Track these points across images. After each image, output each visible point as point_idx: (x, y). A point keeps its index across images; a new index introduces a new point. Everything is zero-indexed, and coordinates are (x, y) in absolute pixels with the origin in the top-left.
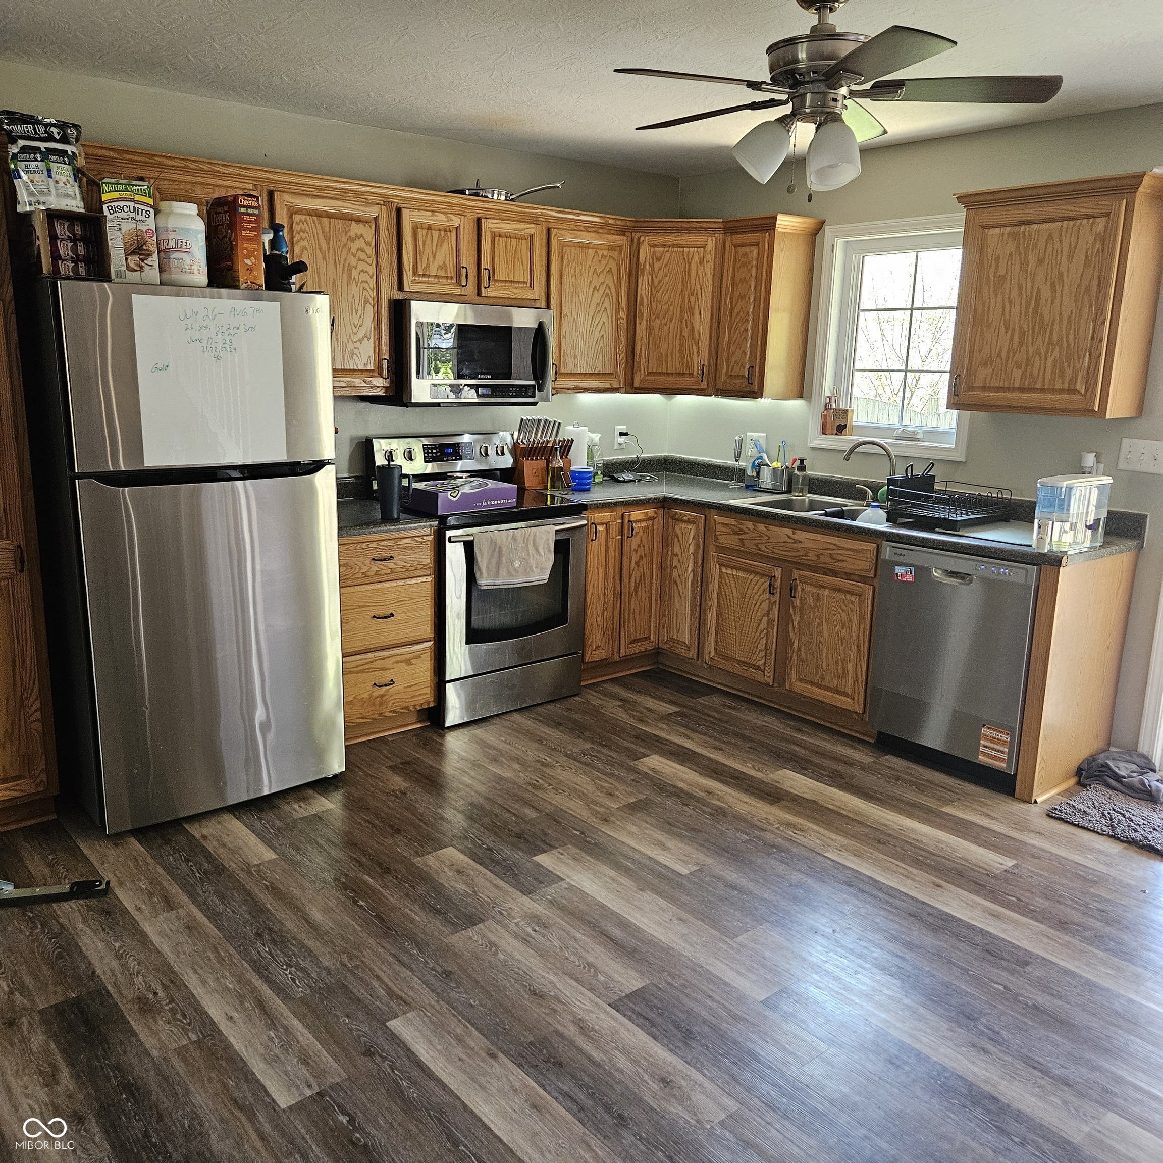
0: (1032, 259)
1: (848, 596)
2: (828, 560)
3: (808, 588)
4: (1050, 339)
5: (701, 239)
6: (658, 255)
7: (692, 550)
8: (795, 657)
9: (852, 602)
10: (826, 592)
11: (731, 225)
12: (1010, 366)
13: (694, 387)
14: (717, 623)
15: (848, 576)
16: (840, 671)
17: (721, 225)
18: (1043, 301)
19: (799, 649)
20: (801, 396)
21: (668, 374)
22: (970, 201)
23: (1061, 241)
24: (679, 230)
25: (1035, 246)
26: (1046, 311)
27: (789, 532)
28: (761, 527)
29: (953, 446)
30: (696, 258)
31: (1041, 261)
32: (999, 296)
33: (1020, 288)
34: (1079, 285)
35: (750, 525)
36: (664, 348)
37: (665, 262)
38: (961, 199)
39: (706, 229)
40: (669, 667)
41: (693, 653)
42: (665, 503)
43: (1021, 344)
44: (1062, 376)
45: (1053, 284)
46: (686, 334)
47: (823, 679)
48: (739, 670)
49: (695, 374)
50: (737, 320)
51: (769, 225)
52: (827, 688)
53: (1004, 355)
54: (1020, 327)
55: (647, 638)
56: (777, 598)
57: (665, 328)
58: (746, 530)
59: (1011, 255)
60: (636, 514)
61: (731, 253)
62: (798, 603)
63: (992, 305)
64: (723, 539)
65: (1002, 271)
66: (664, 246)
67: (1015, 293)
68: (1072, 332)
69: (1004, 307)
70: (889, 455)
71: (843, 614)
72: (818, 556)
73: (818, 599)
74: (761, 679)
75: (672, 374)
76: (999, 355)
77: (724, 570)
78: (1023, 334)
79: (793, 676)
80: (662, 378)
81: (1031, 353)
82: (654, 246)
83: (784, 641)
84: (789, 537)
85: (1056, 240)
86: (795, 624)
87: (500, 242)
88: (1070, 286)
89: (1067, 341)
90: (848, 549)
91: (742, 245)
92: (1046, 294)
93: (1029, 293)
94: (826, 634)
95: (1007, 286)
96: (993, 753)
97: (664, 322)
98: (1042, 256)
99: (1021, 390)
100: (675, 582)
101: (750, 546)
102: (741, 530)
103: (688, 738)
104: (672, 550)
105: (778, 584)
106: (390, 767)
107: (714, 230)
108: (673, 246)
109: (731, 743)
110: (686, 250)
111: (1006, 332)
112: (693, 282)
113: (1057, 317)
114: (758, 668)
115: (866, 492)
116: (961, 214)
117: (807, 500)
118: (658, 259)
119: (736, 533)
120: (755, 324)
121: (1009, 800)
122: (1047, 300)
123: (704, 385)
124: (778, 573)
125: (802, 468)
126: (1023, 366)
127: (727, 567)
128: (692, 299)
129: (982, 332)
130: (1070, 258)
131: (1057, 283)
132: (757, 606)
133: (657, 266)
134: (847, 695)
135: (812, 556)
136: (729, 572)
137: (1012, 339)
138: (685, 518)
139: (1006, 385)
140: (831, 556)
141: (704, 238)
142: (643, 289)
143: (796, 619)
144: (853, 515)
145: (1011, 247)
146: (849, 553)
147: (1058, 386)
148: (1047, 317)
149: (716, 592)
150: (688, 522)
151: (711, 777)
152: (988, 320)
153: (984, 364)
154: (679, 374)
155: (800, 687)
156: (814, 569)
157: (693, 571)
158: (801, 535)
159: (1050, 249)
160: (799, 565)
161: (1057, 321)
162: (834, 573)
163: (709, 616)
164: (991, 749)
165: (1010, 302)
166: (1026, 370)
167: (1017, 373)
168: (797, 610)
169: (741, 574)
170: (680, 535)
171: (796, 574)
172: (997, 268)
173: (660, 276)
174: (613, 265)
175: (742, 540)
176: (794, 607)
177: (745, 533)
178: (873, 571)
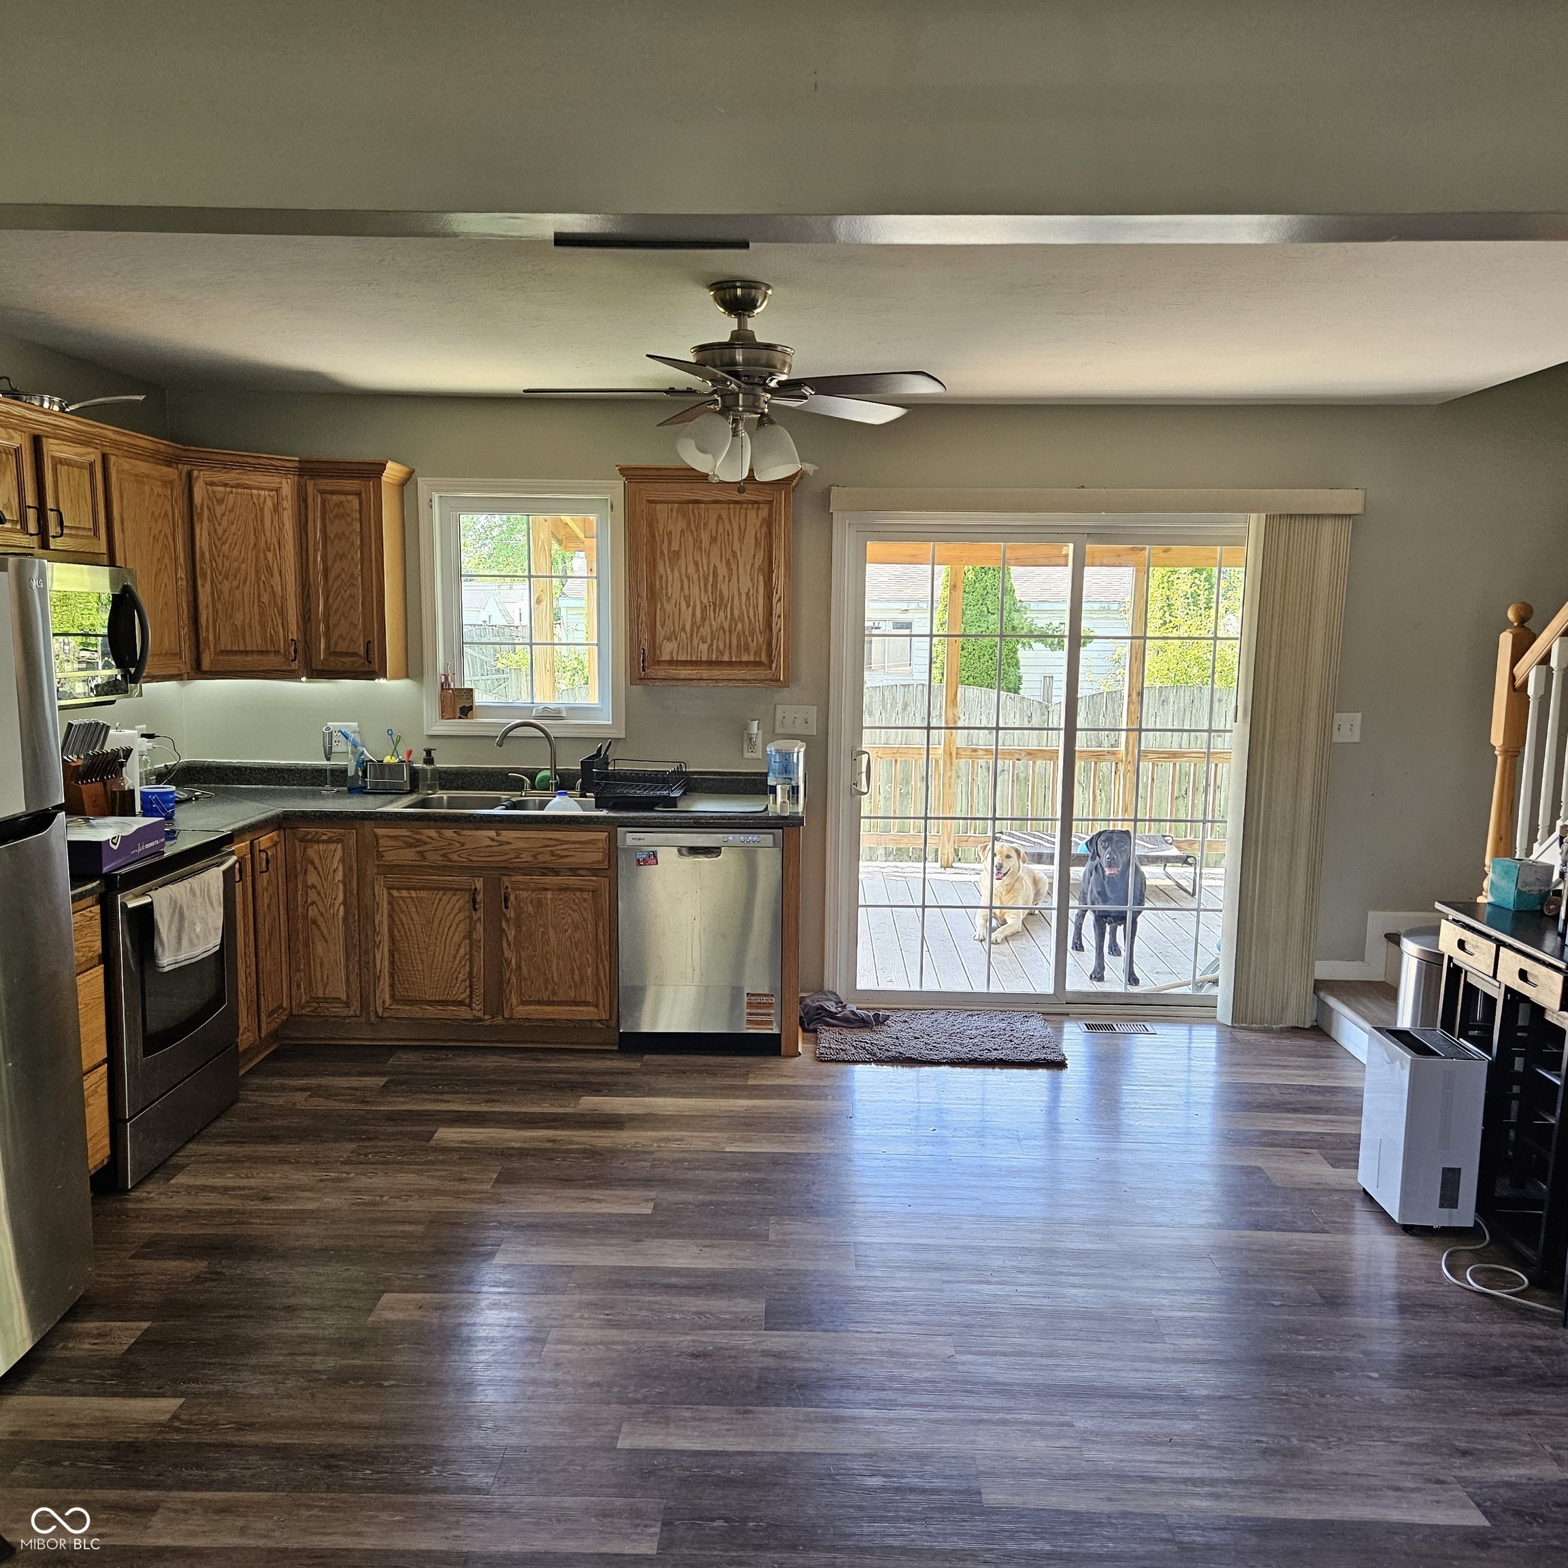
0: (705, 536)
1: (578, 893)
2: (548, 858)
3: (524, 894)
4: (732, 614)
5: (273, 480)
6: (219, 496)
7: (340, 876)
8: (514, 979)
9: (585, 900)
10: (549, 895)
11: (308, 465)
12: (695, 643)
13: (283, 668)
14: (392, 963)
15: (574, 871)
16: (577, 977)
17: (297, 465)
18: (720, 578)
19: (519, 967)
20: (407, 676)
21: (246, 652)
22: (632, 475)
23: (731, 524)
24: (242, 466)
25: (706, 525)
26: (724, 588)
27: (492, 833)
28: (449, 833)
29: (610, 723)
30: (269, 503)
31: (713, 540)
32: (676, 570)
33: (696, 564)
34: (753, 564)
35: (432, 833)
36: (239, 618)
37: (230, 506)
38: (623, 470)
39: (276, 468)
41: (355, 1009)
42: (283, 822)
43: (704, 619)
44: (747, 649)
45: (728, 561)
46: (265, 599)
47: (554, 994)
48: (431, 1012)
49: (282, 651)
50: (336, 585)
51: (374, 471)
52: (561, 1003)
53: (688, 628)
54: (701, 603)
55: (281, 1006)
56: (480, 913)
57: (237, 592)
58: (428, 840)
59: (682, 531)
60: (265, 841)
61: (315, 502)
62: (511, 913)
63: (670, 579)
64: (391, 857)
65: (675, 546)
66: (226, 485)
67: (692, 569)
68: (751, 608)
69: (682, 582)
70: (547, 736)
71: (576, 916)
72: (534, 856)
73: (540, 904)
74: (469, 1016)
75: (252, 652)
76: (683, 629)
77: (395, 893)
78: (704, 609)
79: (514, 1001)
80: (238, 658)
81: (714, 629)
82: (212, 484)
83: (497, 964)
84: (492, 840)
85: (726, 521)
86: (511, 938)
87: (62, 470)
88: (745, 566)
89: (749, 617)
90: (574, 843)
91: (333, 493)
92: (722, 571)
93: (705, 568)
94: (553, 941)
95: (682, 562)
96: (760, 1018)
97: (235, 583)
98: (714, 534)
99: (710, 663)
100: (314, 922)
101: (435, 858)
102: (419, 840)
104: (305, 882)
105: (480, 897)
107: (288, 470)
108: (238, 486)
110: (255, 492)
111: (688, 607)
112: (268, 534)
113: (736, 593)
114: (461, 1003)
115: (522, 780)
116: (619, 484)
118: (220, 502)
119: (411, 846)
120: (366, 590)
121: (772, 1062)
122: (724, 577)
123: (295, 666)
124: (479, 884)
125: (429, 760)
126: (709, 642)
127: (398, 889)
128: (270, 555)
129: (662, 605)
130: (742, 539)
131: (731, 561)
132: (452, 929)
133: (219, 510)
134: (587, 1004)
135: (526, 857)
136: (405, 893)
137: (694, 615)
138: (324, 838)
139: (694, 659)
140: (552, 854)
141: (277, 480)
142: (202, 541)
143: (512, 933)
145: (682, 524)
146: (577, 846)
147: (745, 658)
148: (725, 593)
149: (385, 923)
150: (330, 841)
152: (667, 593)
153: (669, 639)
154: (262, 652)
155: (521, 1011)
156: (528, 870)
157: (344, 903)
158: (507, 835)
159: (720, 529)
160: (506, 870)
161: (736, 597)
162: (556, 872)
163: (378, 957)
164: (758, 1014)
165: (688, 578)
166: (711, 645)
167: (704, 647)
168: (512, 922)
169: (422, 894)
170: (317, 861)
171: (506, 881)
172: (670, 544)
173: (225, 523)
174: (168, 507)
175: (421, 853)
176: (508, 920)
177: (425, 843)
178: (606, 862)
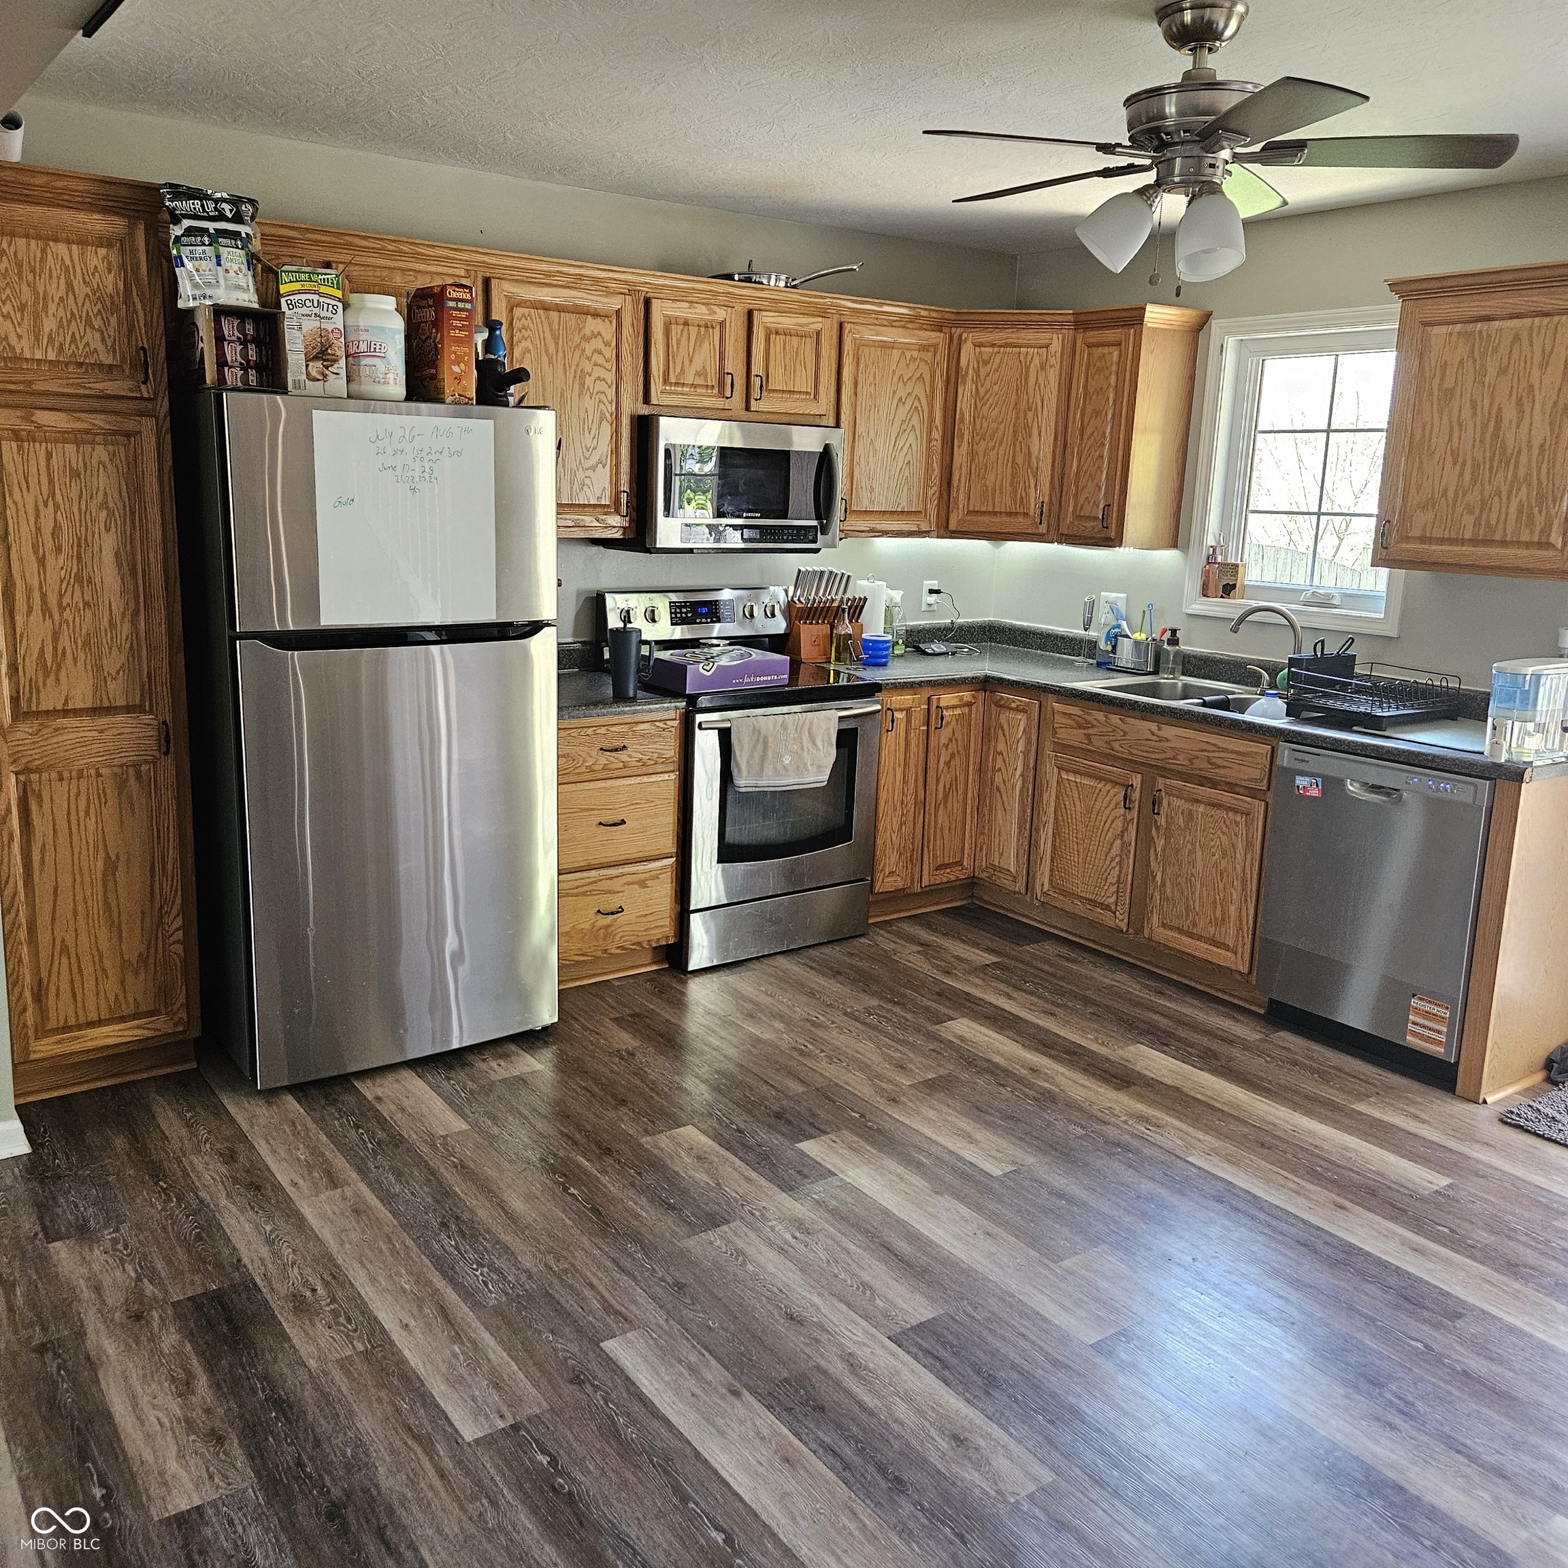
0: (1492, 367)
1: (1231, 814)
2: (1205, 765)
3: (1177, 802)
4: (1515, 474)
5: (1042, 336)
6: (985, 357)
7: (1021, 747)
8: (1157, 896)
9: (1237, 823)
10: (1201, 808)
11: (1083, 318)
12: (1459, 510)
13: (1029, 531)
14: (1054, 846)
15: (1232, 787)
16: (1218, 914)
17: (1071, 318)
18: (1506, 422)
19: (1163, 884)
20: (1174, 545)
21: (995, 513)
22: (1408, 290)
23: (1531, 345)
24: (1014, 325)
25: (1495, 350)
26: (1510, 437)
27: (1153, 726)
28: (1115, 719)
29: (1382, 616)
30: (1036, 361)
31: (1502, 371)
32: (1445, 418)
33: (1474, 406)
34: (1555, 403)
35: (1100, 716)
36: (991, 477)
37: (995, 365)
38: (1395, 286)
39: (1050, 324)
40: (986, 902)
41: (1020, 886)
42: (987, 684)
43: (1474, 481)
44: (1531, 523)
45: (1519, 401)
46: (1019, 460)
47: (1195, 925)
48: (1080, 909)
49: (1032, 513)
50: (1089, 444)
51: (1134, 318)
52: (1200, 938)
53: (1451, 494)
54: (1474, 459)
55: (959, 863)
56: (1134, 814)
57: (993, 454)
58: (1095, 723)
59: (1461, 362)
60: (948, 698)
61: (1083, 354)
62: (1162, 821)
63: (1436, 430)
64: (1062, 734)
65: (1449, 383)
66: (993, 345)
67: (1467, 413)
68: (1544, 467)
69: (1451, 431)
70: (1292, 626)
71: (1225, 839)
72: (1190, 760)
73: (1190, 816)
74: (1111, 923)
75: (1001, 513)
76: (1444, 495)
77: (1064, 775)
78: (1476, 467)
79: (1155, 919)
80: (987, 519)
81: (1487, 493)
82: (981, 345)
83: (1143, 873)
84: (1153, 733)
85: (1525, 342)
86: (1159, 849)
87: (777, 341)
88: (1543, 405)
89: (1538, 479)
90: (1232, 752)
91: (1098, 345)
92: (1510, 414)
93: (1486, 412)
94: (1199, 865)
95: (1456, 404)
96: (1427, 1033)
97: (991, 444)
98: (1505, 361)
99: (1474, 542)
100: (998, 789)
101: (1099, 744)
102: (1088, 722)
103: (1009, 997)
104: (995, 747)
105: (1136, 795)
106: (615, 1020)
107: (1061, 324)
108: (1006, 345)
109: (1068, 1007)
110: (1023, 350)
111: (1455, 464)
112: (1031, 392)
113: (1524, 445)
114: (1107, 908)
115: (1261, 676)
116: (1396, 306)
117: (1180, 684)
118: (986, 363)
119: (1080, 727)
120: (1114, 449)
121: (1447, 1098)
122: (1511, 422)
123: (1043, 529)
124: (1137, 781)
125: (1174, 641)
126: (1477, 513)
127: (1067, 771)
128: (1030, 415)
129: (1421, 463)
130: (1544, 366)
131: (1525, 400)
132: (1108, 824)
133: (983, 371)
134: (1227, 948)
135: (1182, 759)
136: (1072, 777)
137: (1461, 475)
138: (1013, 705)
139: (1453, 536)
140: (1209, 760)
141: (1048, 335)
142: (965, 402)
143: (1160, 843)
144: (1242, 706)
145: (1462, 351)
146: (1233, 756)
147: (1525, 537)
148: (1510, 444)
149: (1053, 804)
150: (1017, 710)
151: (1036, 1050)
152: (1430, 446)
153: (1423, 507)
154: (1010, 514)
155: (1161, 935)
156: (1185, 777)
157: (1022, 775)
158: (1169, 731)
159: (1515, 356)
160: (1165, 772)
161: (1525, 451)
162: (1214, 784)
163: (1043, 837)
164: (1424, 1027)
165: (1460, 425)
166: (1478, 519)
167: (1468, 520)
168: (1162, 831)
169: (1086, 781)
170: (1006, 727)
171: (1161, 783)
172: (1442, 379)
173: (988, 384)
174: (925, 370)
175: (1088, 736)
176: (1157, 828)
177: (1093, 726)
178: (1265, 782)
